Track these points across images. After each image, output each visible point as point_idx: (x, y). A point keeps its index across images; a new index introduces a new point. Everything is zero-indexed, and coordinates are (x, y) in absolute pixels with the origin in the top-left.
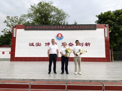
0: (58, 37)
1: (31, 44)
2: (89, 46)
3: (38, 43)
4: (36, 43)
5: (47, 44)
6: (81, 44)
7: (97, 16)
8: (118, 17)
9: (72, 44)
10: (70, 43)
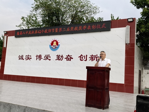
0: (52, 46)
3: (28, 55)
4: (26, 56)
6: (84, 57)
9: (71, 58)
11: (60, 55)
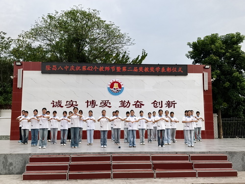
0: (113, 89)
1: (55, 104)
2: (174, 107)
3: (72, 101)
4: (67, 102)
5: (89, 104)
6: (158, 104)
7: (189, 44)
8: (230, 51)
9: (141, 104)
10: (138, 101)
11: (125, 101)
